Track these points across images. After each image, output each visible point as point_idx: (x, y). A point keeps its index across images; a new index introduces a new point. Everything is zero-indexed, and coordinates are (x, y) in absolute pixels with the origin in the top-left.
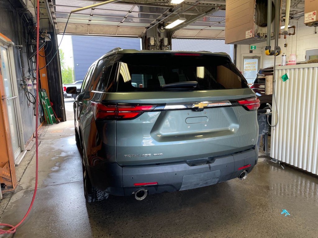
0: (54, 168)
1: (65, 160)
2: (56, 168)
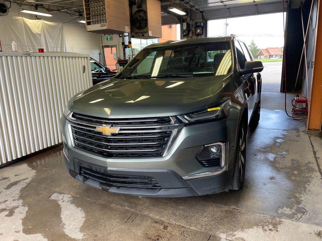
0: (281, 141)
1: (269, 147)
2: (279, 141)
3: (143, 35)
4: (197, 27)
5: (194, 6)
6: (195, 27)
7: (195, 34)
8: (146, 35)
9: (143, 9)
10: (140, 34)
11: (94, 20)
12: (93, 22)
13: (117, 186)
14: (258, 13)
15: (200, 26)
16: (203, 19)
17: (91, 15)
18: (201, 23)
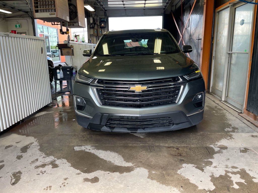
3: (73, 25)
4: (101, 22)
5: (102, 5)
6: (100, 21)
7: (99, 27)
8: (75, 24)
9: (73, 3)
10: (72, 23)
11: (42, 8)
12: (41, 10)
13: (142, 128)
14: (145, 15)
15: (104, 21)
16: (105, 16)
17: (39, 4)
18: (104, 19)
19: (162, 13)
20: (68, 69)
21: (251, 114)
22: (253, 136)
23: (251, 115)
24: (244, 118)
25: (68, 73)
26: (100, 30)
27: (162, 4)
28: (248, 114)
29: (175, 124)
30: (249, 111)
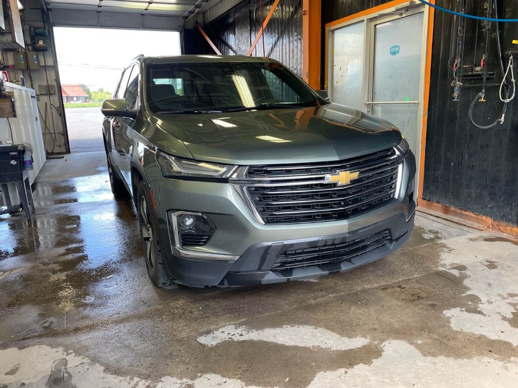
4: (36, 35)
15: (43, 35)
18: (44, 29)
19: (179, 26)
20: (11, 153)
21: (435, 204)
22: (472, 240)
23: (436, 206)
24: (426, 213)
25: (13, 162)
26: (35, 56)
27: (175, 5)
28: (429, 207)
29: (395, 240)
30: (429, 201)
